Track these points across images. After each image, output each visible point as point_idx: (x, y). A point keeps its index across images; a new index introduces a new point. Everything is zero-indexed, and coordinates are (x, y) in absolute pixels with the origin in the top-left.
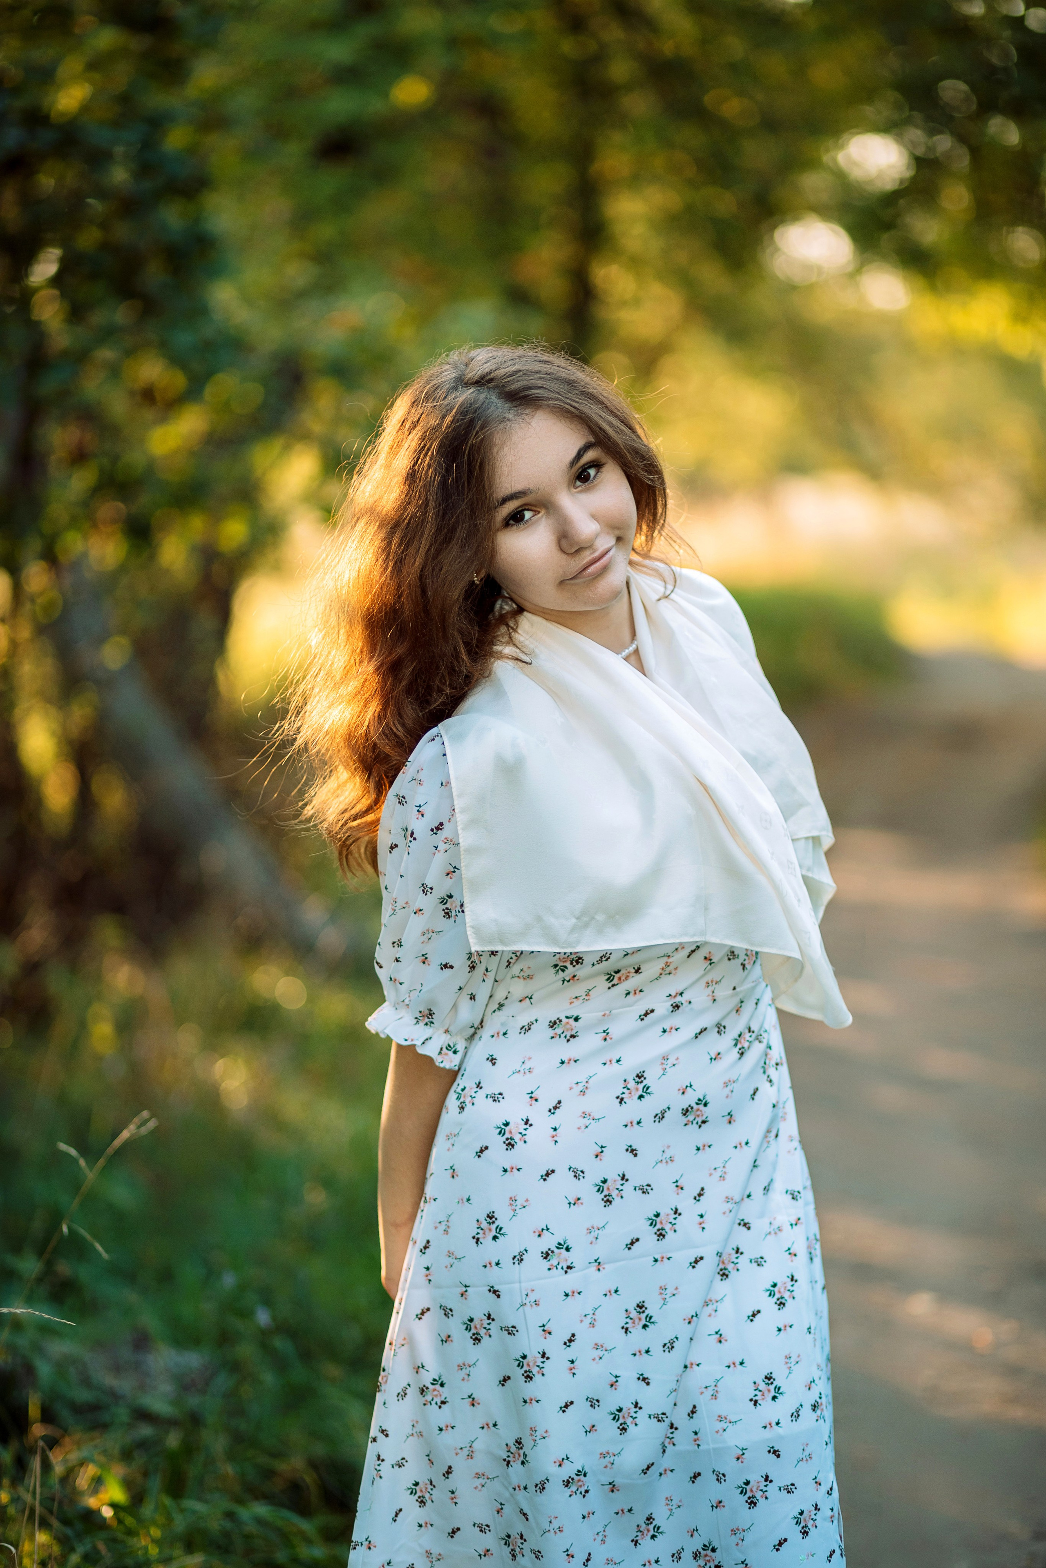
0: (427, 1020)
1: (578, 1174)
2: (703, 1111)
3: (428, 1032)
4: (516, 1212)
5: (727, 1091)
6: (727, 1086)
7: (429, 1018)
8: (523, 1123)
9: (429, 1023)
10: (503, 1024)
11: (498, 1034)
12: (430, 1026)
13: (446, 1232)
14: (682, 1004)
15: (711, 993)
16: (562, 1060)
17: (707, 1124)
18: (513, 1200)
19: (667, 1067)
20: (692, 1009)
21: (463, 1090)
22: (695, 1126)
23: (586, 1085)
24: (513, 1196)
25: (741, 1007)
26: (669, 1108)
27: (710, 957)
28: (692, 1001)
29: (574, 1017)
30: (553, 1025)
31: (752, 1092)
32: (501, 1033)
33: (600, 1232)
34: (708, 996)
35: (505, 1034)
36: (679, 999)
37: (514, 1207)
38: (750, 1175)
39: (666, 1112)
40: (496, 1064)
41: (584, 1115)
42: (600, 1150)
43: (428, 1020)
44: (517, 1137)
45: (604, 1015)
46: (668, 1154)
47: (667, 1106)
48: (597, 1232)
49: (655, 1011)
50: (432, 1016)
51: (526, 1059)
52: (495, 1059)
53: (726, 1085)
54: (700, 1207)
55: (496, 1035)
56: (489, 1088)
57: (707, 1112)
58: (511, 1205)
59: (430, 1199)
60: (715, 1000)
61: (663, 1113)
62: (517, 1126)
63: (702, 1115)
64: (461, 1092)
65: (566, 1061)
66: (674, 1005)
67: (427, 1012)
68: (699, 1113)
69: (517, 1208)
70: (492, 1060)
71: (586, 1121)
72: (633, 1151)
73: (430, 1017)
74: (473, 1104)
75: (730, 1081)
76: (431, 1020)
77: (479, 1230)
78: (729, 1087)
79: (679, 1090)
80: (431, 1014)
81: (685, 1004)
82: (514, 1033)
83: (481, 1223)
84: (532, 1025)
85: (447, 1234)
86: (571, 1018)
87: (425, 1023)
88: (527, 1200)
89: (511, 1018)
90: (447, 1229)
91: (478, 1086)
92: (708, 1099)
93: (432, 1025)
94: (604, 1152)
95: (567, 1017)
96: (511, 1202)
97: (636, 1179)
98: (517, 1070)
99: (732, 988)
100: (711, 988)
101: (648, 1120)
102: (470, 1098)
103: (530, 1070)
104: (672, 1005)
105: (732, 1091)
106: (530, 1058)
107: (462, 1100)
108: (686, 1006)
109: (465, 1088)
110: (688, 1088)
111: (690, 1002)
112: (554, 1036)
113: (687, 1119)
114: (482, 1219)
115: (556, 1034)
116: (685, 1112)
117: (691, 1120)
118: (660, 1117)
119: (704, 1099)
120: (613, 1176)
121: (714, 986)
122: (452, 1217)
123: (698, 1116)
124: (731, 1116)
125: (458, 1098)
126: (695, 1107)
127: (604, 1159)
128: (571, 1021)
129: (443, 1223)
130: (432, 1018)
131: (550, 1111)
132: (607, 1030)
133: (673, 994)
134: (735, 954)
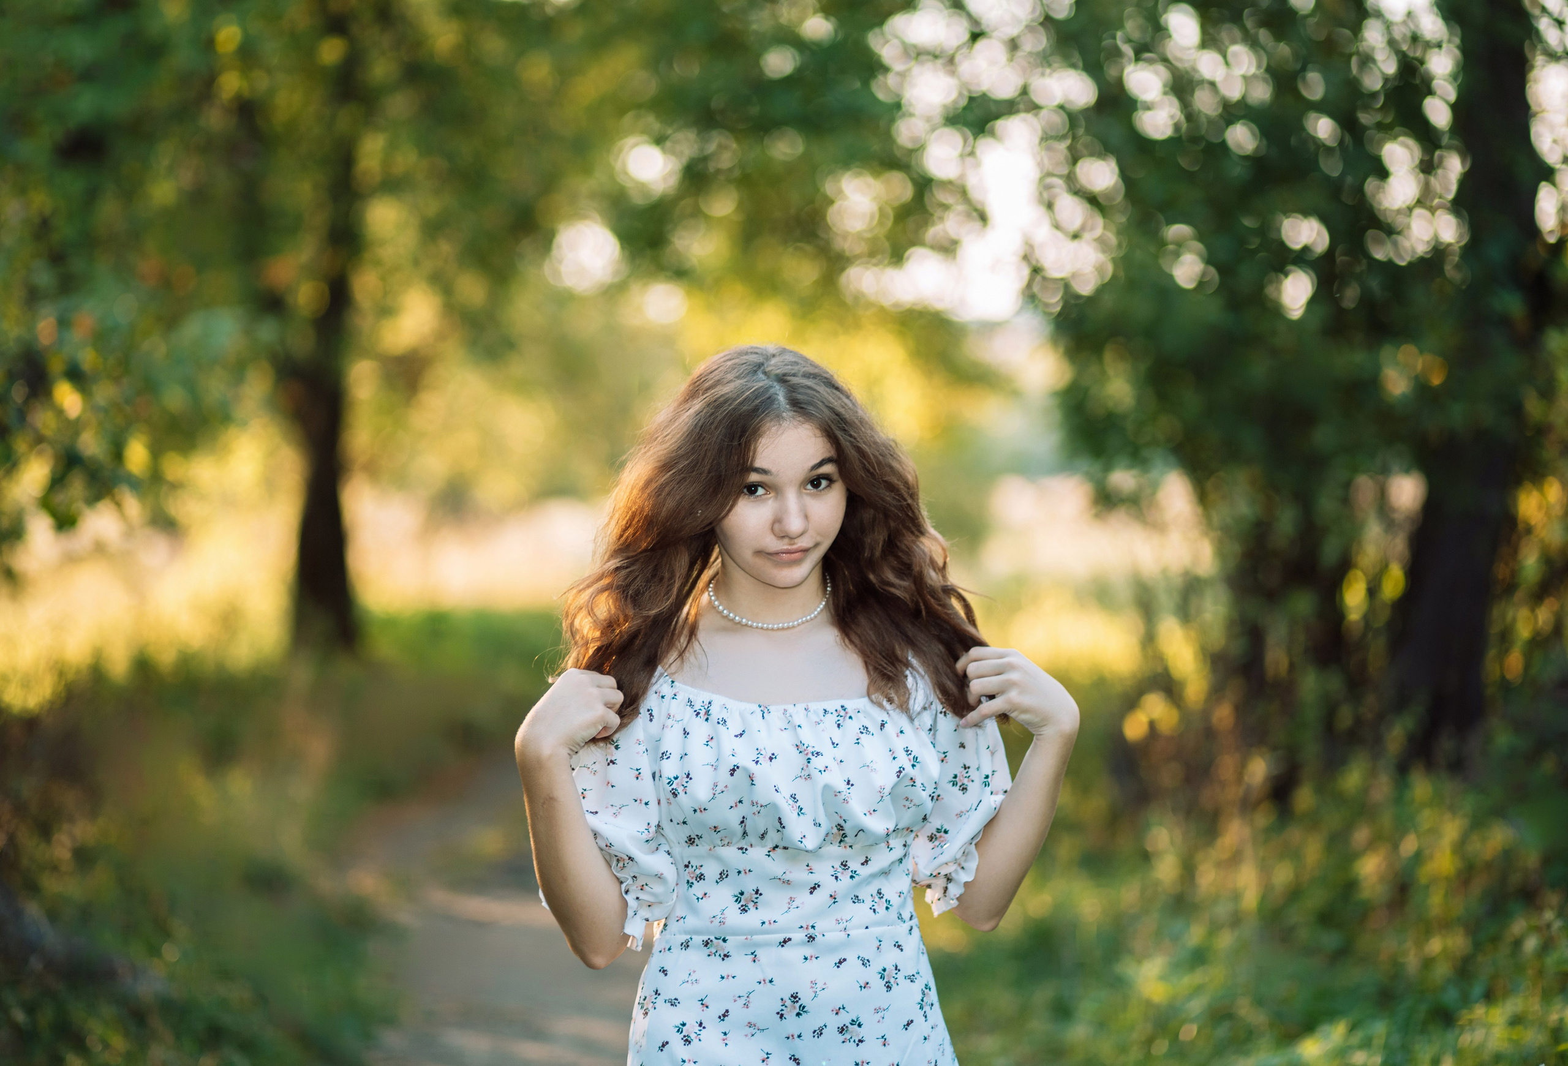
2: (858, 1031)
5: (878, 1017)
6: (877, 1012)
8: (698, 1025)
11: (664, 949)
14: (816, 936)
15: (843, 930)
16: (721, 975)
17: (863, 1042)
19: (817, 990)
21: (644, 1000)
23: (747, 999)
25: (880, 945)
26: (826, 1025)
27: (835, 895)
28: (825, 934)
29: (722, 938)
30: (706, 943)
32: (667, 949)
35: (669, 949)
36: (811, 931)
39: (823, 1028)
40: (667, 975)
41: (750, 1024)
44: (693, 1036)
45: (748, 939)
47: (824, 1023)
49: (792, 939)
51: (691, 971)
52: (666, 970)
53: (876, 1010)
55: (663, 951)
56: (666, 994)
57: (862, 1032)
60: (849, 935)
61: (821, 1028)
62: (691, 1029)
64: (643, 1002)
65: (725, 976)
66: (808, 935)
70: (664, 972)
71: (752, 1030)
74: (655, 1008)
75: (880, 1009)
78: (880, 1014)
79: (833, 1010)
81: (819, 936)
82: (675, 948)
84: (689, 942)
86: (720, 939)
89: (672, 936)
91: (656, 994)
92: (861, 1020)
95: (716, 938)
98: (686, 980)
99: (865, 927)
100: (842, 925)
101: (807, 1034)
102: (652, 1004)
103: (696, 981)
104: (806, 935)
105: (883, 1018)
106: (694, 972)
107: (645, 1007)
108: (821, 938)
109: (646, 998)
110: (842, 1009)
111: (823, 935)
112: (710, 953)
113: (844, 1037)
116: (841, 1030)
117: (848, 1037)
119: (857, 1020)
124: (885, 1038)
125: (642, 1007)
126: (850, 1026)
128: (720, 941)
131: (720, 1017)
132: (754, 952)
133: (805, 926)
134: (859, 898)
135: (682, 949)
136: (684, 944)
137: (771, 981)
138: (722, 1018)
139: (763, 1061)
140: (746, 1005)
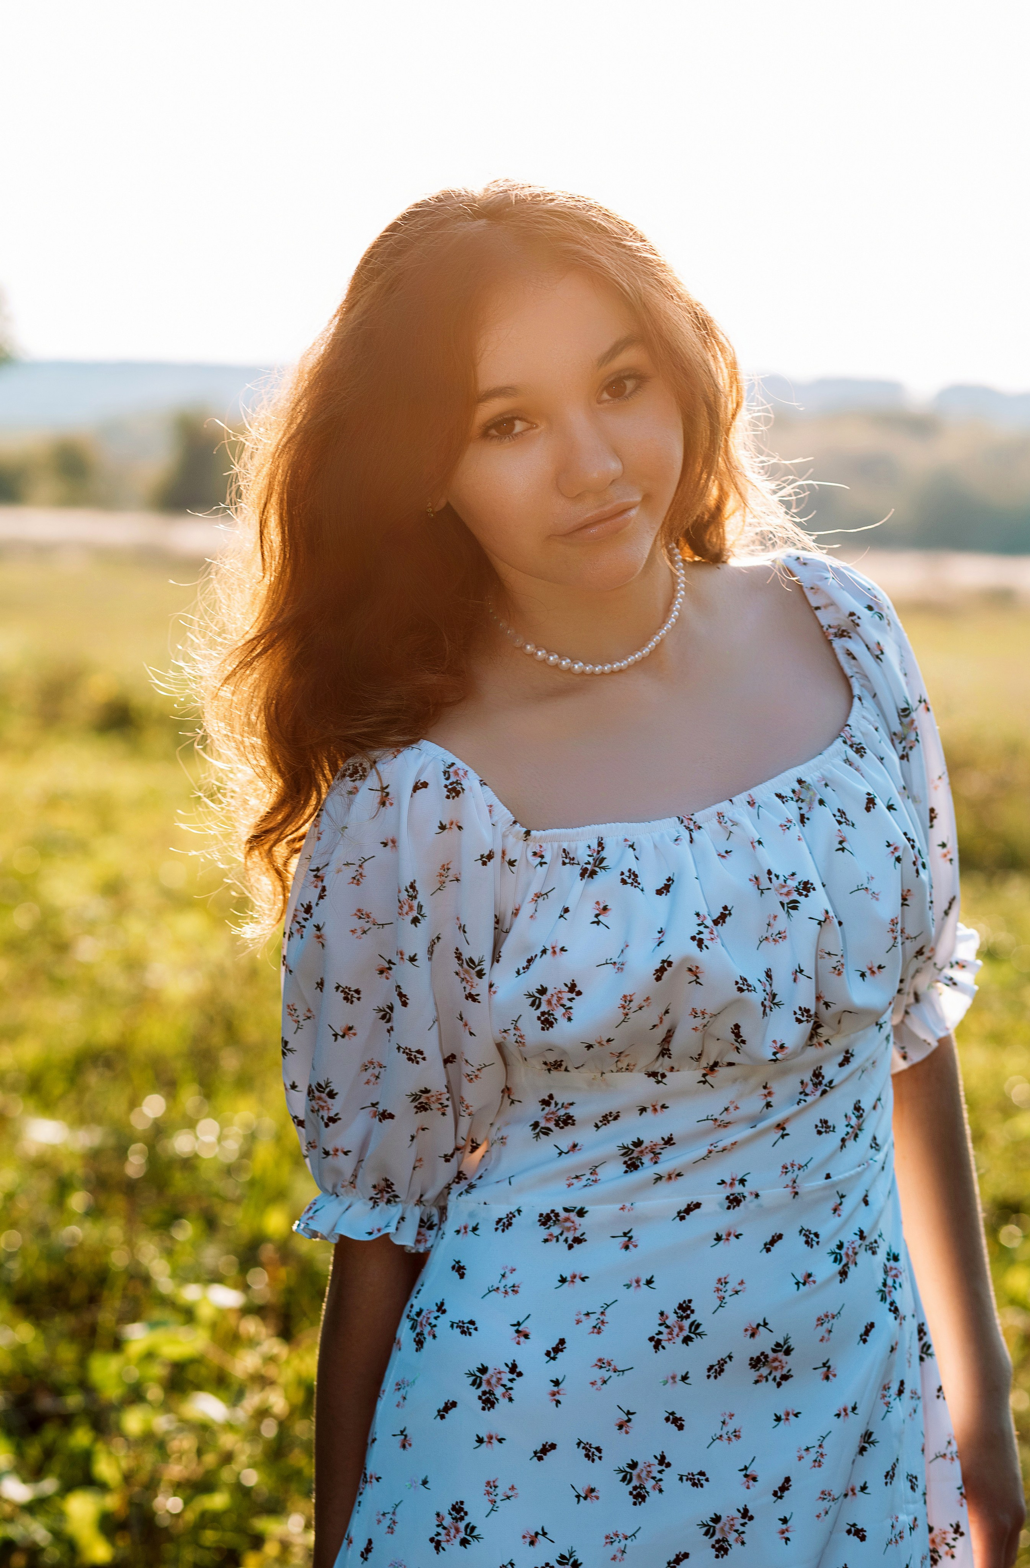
0: (386, 1196)
1: (591, 1453)
2: (784, 1362)
3: (395, 1211)
4: (497, 1505)
5: (822, 1330)
6: (822, 1324)
7: (388, 1192)
8: (508, 1369)
9: (392, 1199)
10: (472, 1215)
11: (465, 1229)
12: (395, 1202)
13: (390, 1530)
14: (744, 1197)
15: (790, 1184)
16: (561, 1276)
17: (790, 1380)
18: (491, 1485)
19: (726, 1295)
20: (760, 1206)
21: (419, 1314)
22: (772, 1384)
23: (602, 1318)
24: (491, 1480)
25: (841, 1204)
26: (730, 1357)
28: (760, 1193)
29: (577, 1210)
30: (546, 1220)
31: (863, 1330)
32: (470, 1228)
33: (629, 1542)
34: (787, 1186)
35: (474, 1229)
36: (738, 1189)
37: (492, 1497)
38: (852, 1468)
39: (726, 1362)
40: (465, 1276)
41: (601, 1364)
42: (626, 1418)
43: (389, 1195)
44: (499, 1391)
45: (622, 1209)
46: (730, 1427)
47: (727, 1354)
48: (623, 1542)
49: (702, 1206)
50: (391, 1188)
51: (507, 1270)
52: (463, 1268)
53: (820, 1321)
54: (783, 1507)
55: (463, 1231)
56: (455, 1313)
57: (790, 1362)
58: (489, 1493)
59: (371, 1477)
60: (796, 1193)
61: (722, 1364)
62: (496, 1376)
63: (782, 1367)
64: (416, 1317)
65: (569, 1279)
66: (731, 1197)
67: (383, 1184)
68: (776, 1364)
69: (498, 1499)
70: (460, 1270)
71: (604, 1373)
72: (676, 1421)
73: (390, 1190)
74: (434, 1336)
75: (827, 1316)
76: (393, 1193)
77: (440, 1530)
78: (825, 1325)
79: (746, 1330)
80: (389, 1185)
81: (749, 1198)
82: (487, 1228)
83: (443, 1519)
84: (514, 1219)
85: (392, 1533)
86: (572, 1211)
87: (385, 1200)
88: (513, 1488)
89: (482, 1205)
90: (392, 1525)
91: (440, 1309)
92: (792, 1343)
93: (397, 1200)
94: (633, 1421)
95: (566, 1210)
96: (488, 1488)
97: (681, 1464)
98: (495, 1288)
99: (825, 1176)
100: (790, 1176)
101: (698, 1373)
102: (430, 1327)
103: (515, 1289)
104: (728, 1198)
105: (830, 1331)
106: (512, 1270)
107: (418, 1330)
108: (751, 1201)
109: (422, 1311)
110: (761, 1328)
111: (757, 1196)
112: (549, 1238)
114: (445, 1512)
115: (551, 1235)
116: (756, 1363)
117: (765, 1374)
118: (717, 1370)
119: (785, 1344)
120: (646, 1457)
121: (797, 1172)
122: (399, 1507)
123: (776, 1368)
124: (829, 1367)
125: (413, 1327)
126: (772, 1355)
127: (631, 1431)
128: (573, 1216)
129: (389, 1516)
130: (394, 1191)
131: (548, 1354)
132: (629, 1232)
133: (728, 1181)
134: (829, 1124)
135: (496, 1229)
136: (505, 1220)
137: (649, 1282)
138: (552, 1355)
139: (621, 1427)
140: (597, 1329)
